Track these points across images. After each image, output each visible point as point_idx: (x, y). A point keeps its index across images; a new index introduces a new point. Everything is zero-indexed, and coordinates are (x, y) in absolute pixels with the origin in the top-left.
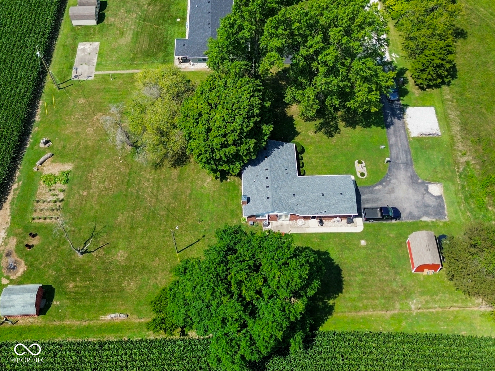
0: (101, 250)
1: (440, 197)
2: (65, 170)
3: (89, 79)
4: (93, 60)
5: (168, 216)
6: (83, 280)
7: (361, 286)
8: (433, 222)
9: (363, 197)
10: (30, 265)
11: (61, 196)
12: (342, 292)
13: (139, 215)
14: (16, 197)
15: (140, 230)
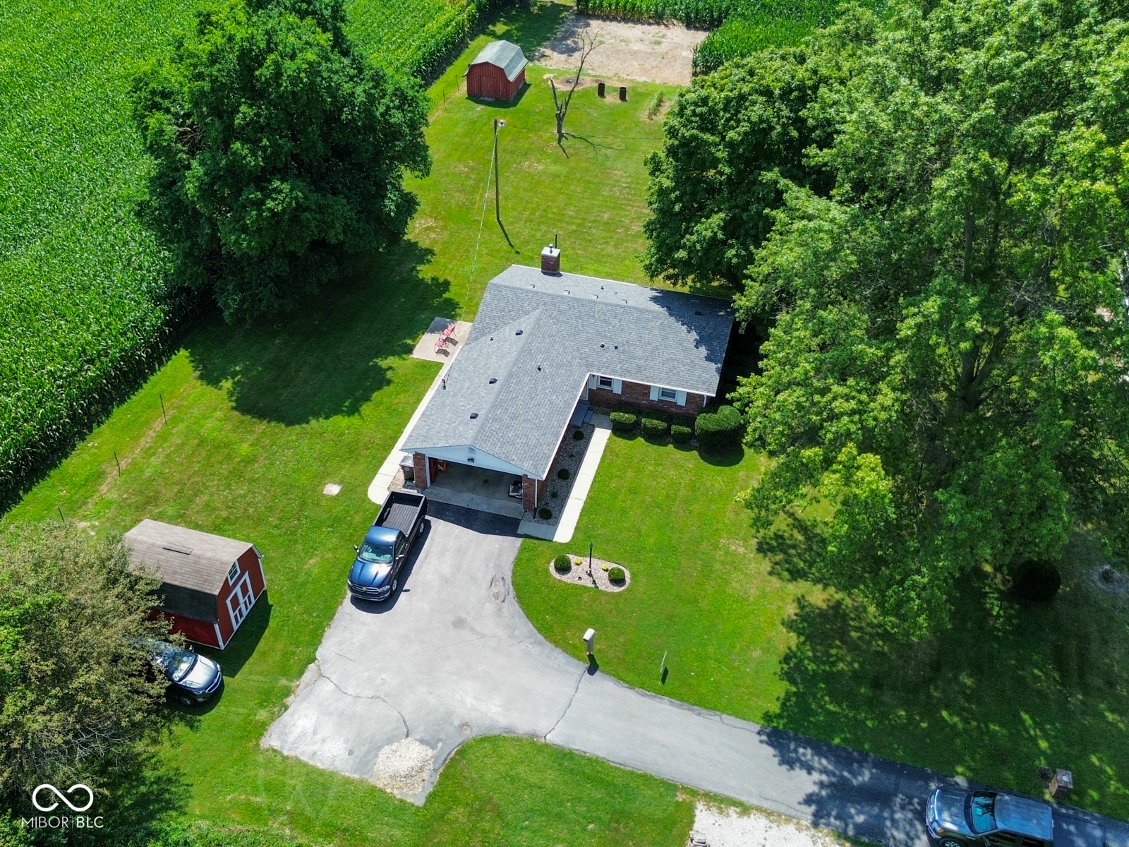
0: (557, 150)
7: (220, 446)
10: (569, 94)
12: (235, 408)
15: (577, 188)
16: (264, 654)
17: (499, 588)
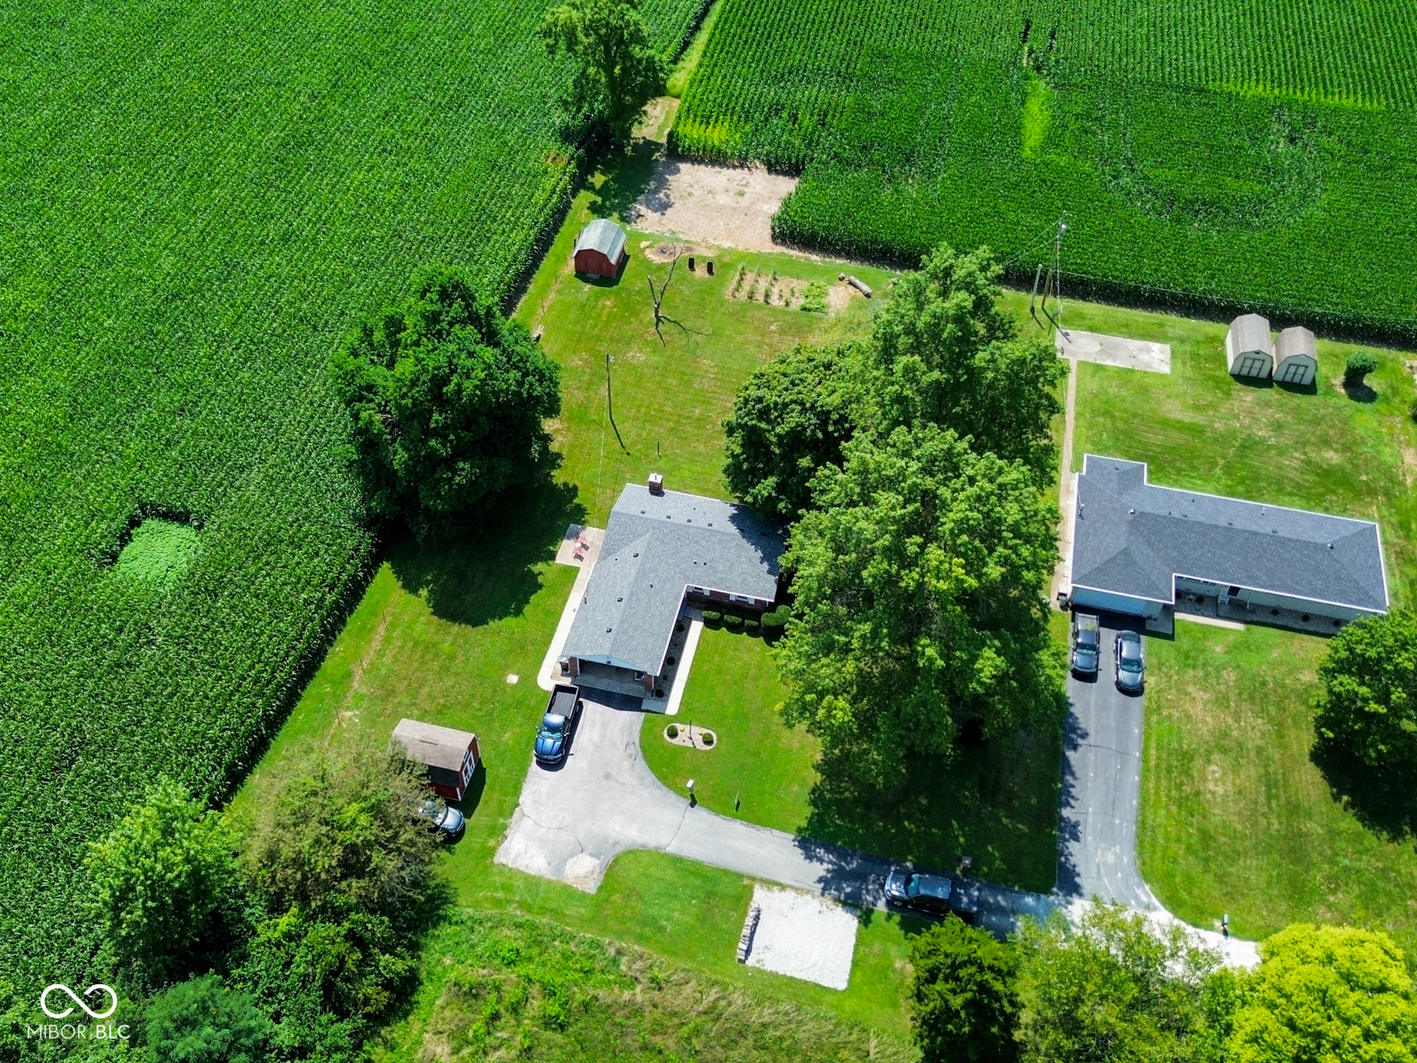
0: (655, 337)
1: (558, 872)
2: (831, 309)
3: (1058, 352)
4: (1114, 361)
5: (688, 417)
6: (612, 315)
7: (429, 646)
11: (776, 302)
12: (433, 613)
14: (794, 258)
15: (673, 382)
16: (486, 802)
17: (631, 750)
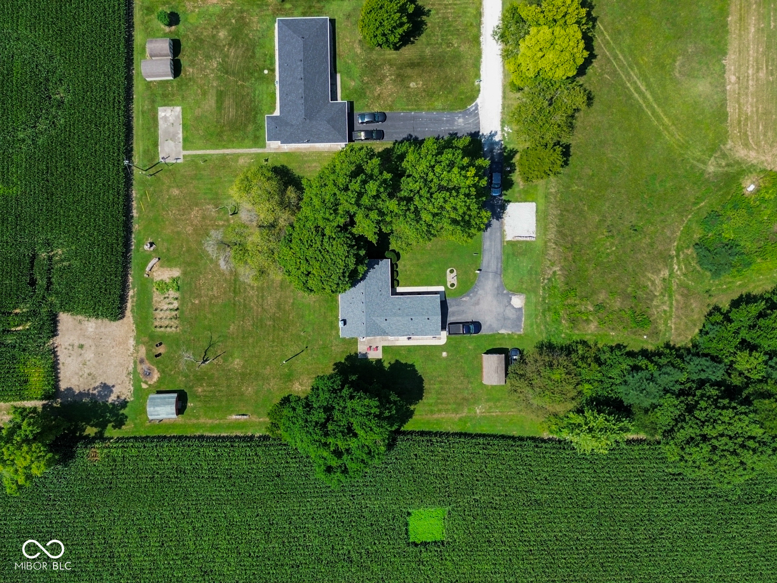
0: (219, 358)
1: (520, 309)
2: (175, 276)
3: (179, 161)
4: (178, 133)
5: (274, 326)
6: (209, 385)
7: (438, 393)
8: (508, 334)
9: (450, 310)
10: (162, 372)
11: (176, 304)
12: (421, 399)
13: (248, 324)
14: (134, 304)
15: (251, 340)
17: (464, 299)
